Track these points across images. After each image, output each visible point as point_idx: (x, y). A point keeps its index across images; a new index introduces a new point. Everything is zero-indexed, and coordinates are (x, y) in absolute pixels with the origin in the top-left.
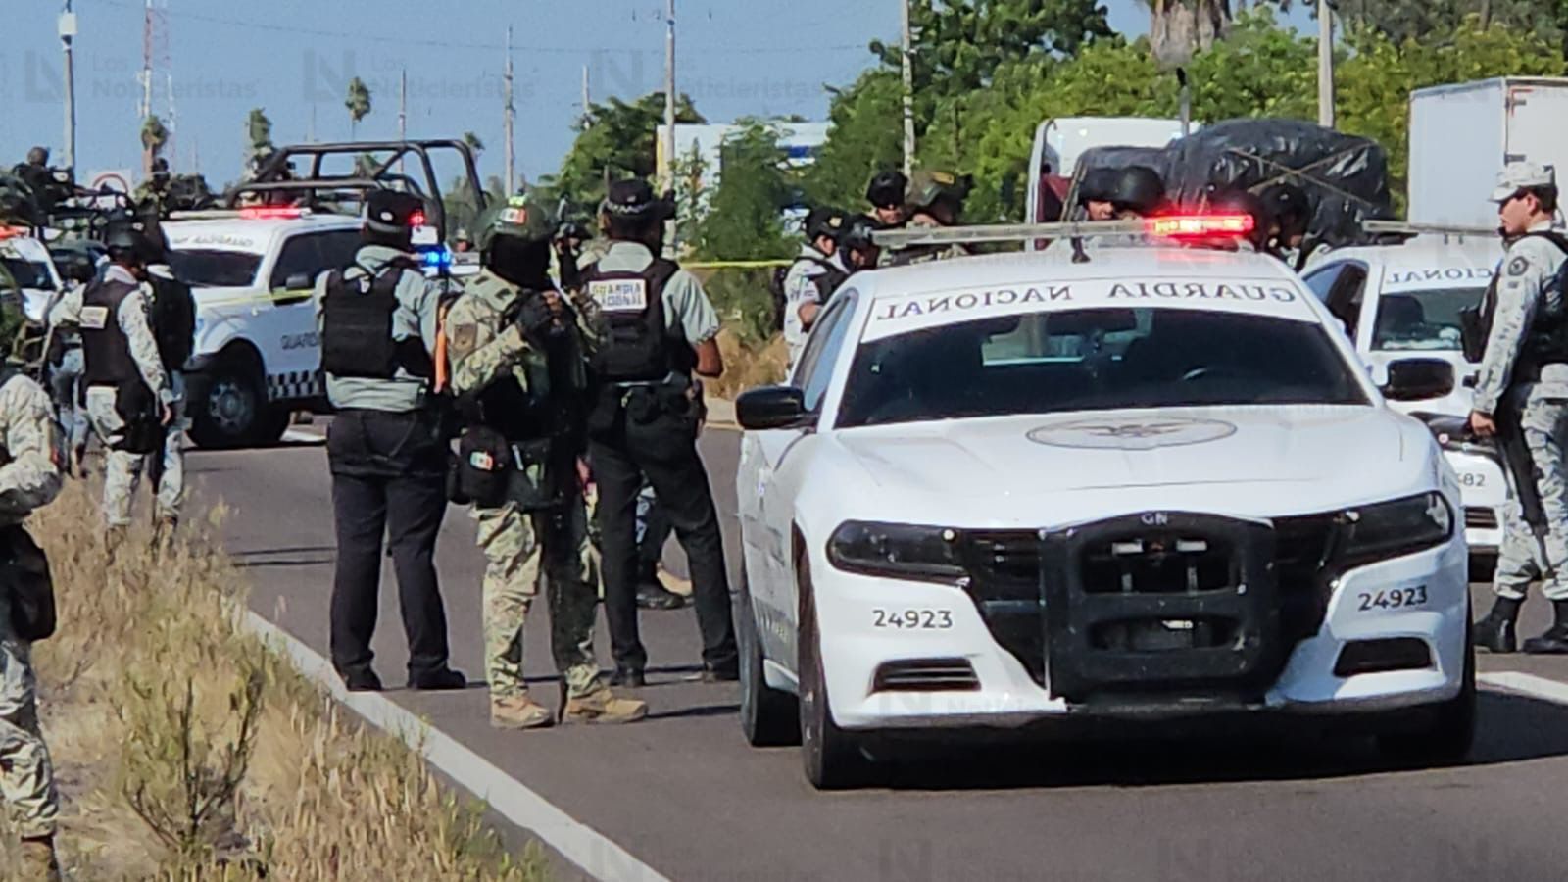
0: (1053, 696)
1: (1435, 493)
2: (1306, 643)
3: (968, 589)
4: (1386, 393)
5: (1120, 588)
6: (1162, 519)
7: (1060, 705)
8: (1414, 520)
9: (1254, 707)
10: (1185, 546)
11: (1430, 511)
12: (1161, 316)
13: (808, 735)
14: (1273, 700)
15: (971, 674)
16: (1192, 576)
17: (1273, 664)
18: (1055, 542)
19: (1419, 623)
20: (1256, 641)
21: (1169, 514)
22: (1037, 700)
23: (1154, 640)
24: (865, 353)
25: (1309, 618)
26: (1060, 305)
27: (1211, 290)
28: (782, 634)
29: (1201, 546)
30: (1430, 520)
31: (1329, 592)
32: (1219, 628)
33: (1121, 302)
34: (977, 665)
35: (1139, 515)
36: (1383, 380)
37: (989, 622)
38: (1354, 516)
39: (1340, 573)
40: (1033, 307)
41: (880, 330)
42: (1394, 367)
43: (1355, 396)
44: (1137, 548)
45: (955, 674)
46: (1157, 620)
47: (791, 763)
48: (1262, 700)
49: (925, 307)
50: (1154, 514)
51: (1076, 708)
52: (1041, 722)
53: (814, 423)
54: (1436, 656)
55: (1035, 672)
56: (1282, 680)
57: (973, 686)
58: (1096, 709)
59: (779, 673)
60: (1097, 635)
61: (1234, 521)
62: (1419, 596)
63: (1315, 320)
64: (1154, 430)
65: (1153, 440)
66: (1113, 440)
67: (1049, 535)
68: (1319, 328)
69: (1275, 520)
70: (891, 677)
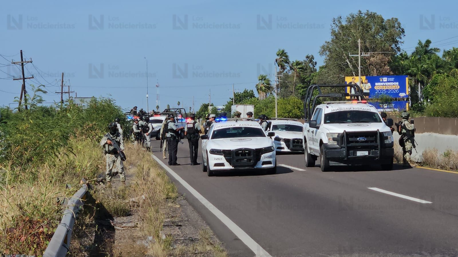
0: (232, 167)
1: (272, 146)
2: (259, 162)
3: (224, 156)
4: (268, 136)
5: (239, 156)
6: (244, 149)
7: (233, 168)
8: (270, 149)
9: (253, 168)
10: (246, 152)
11: (272, 148)
12: (245, 128)
13: (208, 171)
14: (255, 167)
15: (224, 165)
16: (247, 155)
17: (255, 163)
18: (233, 151)
19: (271, 160)
20: (253, 161)
21: (244, 148)
22: (231, 167)
23: (243, 161)
24: (214, 131)
25: (259, 159)
26: (234, 126)
27: (250, 125)
28: (205, 160)
29: (248, 152)
30: (272, 149)
31: (261, 156)
32: (250, 160)
33: (240, 126)
34: (225, 164)
35: (241, 148)
36: (268, 134)
37: (226, 159)
38: (264, 149)
39: (262, 154)
40: (232, 127)
41: (216, 129)
42: (269, 133)
43: (264, 136)
44: (241, 152)
45: (222, 165)
46: (243, 159)
47: (206, 174)
48: (254, 167)
49: (220, 127)
50: (243, 148)
51: (235, 168)
52: (231, 170)
53: (209, 139)
54: (272, 163)
55: (231, 164)
56: (256, 165)
57: (224, 166)
58: (237, 168)
59: (206, 164)
60: (237, 161)
61: (252, 149)
62: (270, 157)
63: (260, 128)
64: (243, 140)
65: (243, 141)
66: (239, 141)
67: (232, 150)
68: (261, 129)
69: (256, 149)
70: (216, 165)
